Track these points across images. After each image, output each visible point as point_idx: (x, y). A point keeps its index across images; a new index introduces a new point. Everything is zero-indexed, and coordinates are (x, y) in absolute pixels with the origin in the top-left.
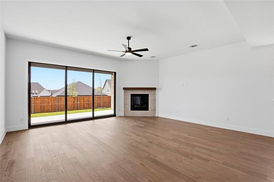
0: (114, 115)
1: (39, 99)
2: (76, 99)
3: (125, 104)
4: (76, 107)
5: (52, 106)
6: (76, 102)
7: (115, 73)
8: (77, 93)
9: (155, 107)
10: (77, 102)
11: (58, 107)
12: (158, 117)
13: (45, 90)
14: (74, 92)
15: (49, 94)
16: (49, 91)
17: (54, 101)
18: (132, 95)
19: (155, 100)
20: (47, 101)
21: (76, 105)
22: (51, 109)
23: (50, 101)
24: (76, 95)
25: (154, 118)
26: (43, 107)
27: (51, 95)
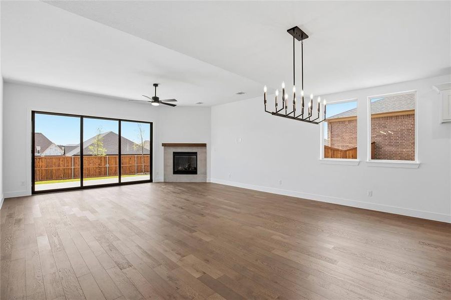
0: (151, 181)
1: (43, 160)
2: (103, 160)
3: (165, 166)
4: (103, 173)
5: (64, 170)
6: (103, 164)
7: (151, 124)
8: (106, 151)
9: (206, 170)
10: (105, 165)
11: (74, 172)
12: (210, 183)
13: (54, 146)
14: (100, 149)
15: (60, 152)
16: (60, 147)
17: (68, 163)
18: (175, 154)
19: (206, 160)
20: (57, 164)
21: (103, 169)
22: (64, 175)
23: (61, 162)
24: (104, 154)
25: (205, 184)
26: (50, 171)
27: (64, 154)
